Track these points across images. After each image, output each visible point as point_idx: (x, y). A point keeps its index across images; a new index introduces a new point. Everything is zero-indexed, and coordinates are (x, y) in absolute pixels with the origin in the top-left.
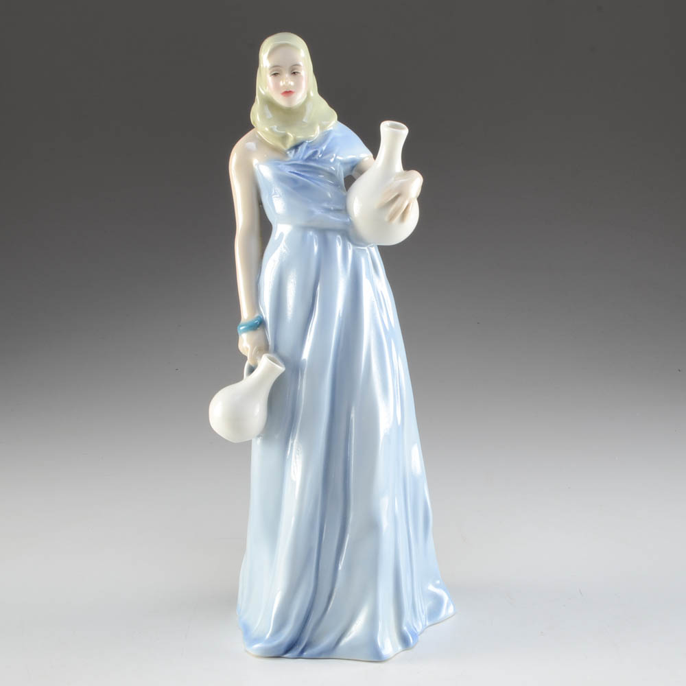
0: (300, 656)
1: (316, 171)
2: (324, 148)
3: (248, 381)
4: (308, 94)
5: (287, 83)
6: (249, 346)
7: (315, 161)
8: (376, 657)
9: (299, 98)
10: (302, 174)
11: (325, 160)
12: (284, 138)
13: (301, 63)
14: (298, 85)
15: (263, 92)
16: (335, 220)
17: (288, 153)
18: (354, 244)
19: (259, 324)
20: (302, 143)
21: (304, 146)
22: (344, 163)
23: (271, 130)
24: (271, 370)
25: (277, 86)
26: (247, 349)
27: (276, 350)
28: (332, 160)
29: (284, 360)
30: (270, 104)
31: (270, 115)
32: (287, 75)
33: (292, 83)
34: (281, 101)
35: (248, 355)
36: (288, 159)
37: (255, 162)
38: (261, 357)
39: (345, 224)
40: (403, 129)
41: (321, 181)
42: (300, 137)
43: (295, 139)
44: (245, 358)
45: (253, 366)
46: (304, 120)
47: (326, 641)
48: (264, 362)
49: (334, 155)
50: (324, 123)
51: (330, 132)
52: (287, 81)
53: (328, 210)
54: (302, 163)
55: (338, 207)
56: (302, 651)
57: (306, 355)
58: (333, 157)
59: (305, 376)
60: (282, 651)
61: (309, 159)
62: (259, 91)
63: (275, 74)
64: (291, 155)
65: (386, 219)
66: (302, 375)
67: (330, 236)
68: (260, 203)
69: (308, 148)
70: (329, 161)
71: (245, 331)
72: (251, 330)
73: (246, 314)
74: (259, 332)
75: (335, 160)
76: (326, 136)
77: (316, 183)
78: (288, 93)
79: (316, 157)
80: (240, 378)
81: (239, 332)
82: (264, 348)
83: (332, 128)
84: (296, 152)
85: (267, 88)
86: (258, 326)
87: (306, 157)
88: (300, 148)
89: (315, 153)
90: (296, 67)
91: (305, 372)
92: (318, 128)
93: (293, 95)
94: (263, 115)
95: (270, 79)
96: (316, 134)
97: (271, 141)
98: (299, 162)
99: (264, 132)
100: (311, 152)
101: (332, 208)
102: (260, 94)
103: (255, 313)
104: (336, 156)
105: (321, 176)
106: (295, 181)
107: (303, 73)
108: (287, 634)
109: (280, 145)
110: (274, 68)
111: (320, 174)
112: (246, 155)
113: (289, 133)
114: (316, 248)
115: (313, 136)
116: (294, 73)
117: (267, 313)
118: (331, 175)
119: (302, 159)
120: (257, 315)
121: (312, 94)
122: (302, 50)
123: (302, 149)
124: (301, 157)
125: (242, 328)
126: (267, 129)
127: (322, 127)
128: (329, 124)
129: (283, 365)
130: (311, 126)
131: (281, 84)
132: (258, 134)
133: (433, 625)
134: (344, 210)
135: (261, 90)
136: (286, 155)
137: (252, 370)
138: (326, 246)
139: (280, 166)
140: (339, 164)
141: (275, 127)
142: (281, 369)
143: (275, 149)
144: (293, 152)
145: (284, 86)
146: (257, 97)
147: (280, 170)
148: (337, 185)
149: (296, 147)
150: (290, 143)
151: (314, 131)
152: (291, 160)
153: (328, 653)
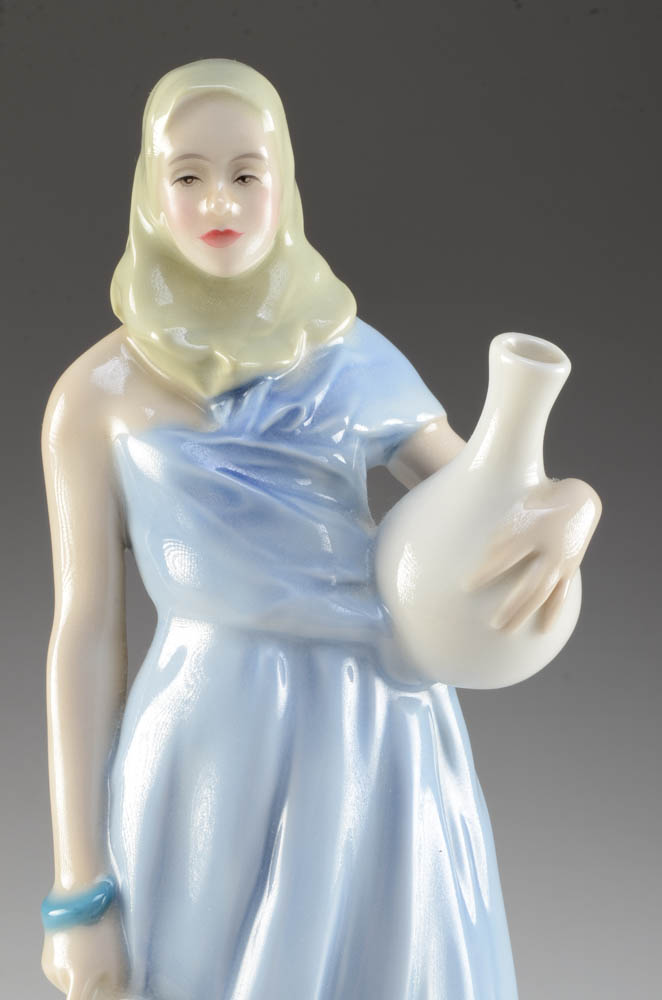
1: (290, 466)
2: (319, 399)
4: (279, 241)
5: (219, 206)
6: (70, 971)
7: (290, 438)
9: (252, 252)
10: (253, 476)
11: (317, 435)
12: (204, 365)
13: (264, 152)
14: (252, 212)
15: (148, 228)
16: (342, 613)
17: (213, 407)
18: (392, 683)
19: (105, 906)
20: (253, 383)
21: (262, 391)
22: (368, 441)
23: (168, 339)
25: (190, 213)
27: (150, 985)
28: (338, 437)
30: (166, 260)
31: (166, 297)
32: (220, 185)
33: (235, 208)
34: (200, 257)
35: (69, 989)
36: (212, 428)
37: (118, 428)
39: (372, 626)
40: (555, 361)
41: (305, 496)
42: (251, 365)
43: (235, 371)
46: (261, 315)
49: (347, 420)
50: (320, 322)
51: (334, 352)
52: (220, 201)
53: (323, 585)
54: (253, 443)
55: (352, 575)
58: (341, 426)
61: (277, 431)
62: (138, 221)
63: (185, 179)
64: (222, 414)
65: (495, 623)
67: (324, 660)
68: (126, 544)
69: (272, 397)
70: (331, 441)
71: (63, 923)
74: (105, 929)
75: (347, 436)
76: (322, 364)
77: (290, 504)
78: (221, 236)
79: (295, 427)
81: (45, 921)
83: (340, 340)
84: (236, 406)
85: (162, 214)
86: (103, 911)
87: (265, 425)
88: (247, 396)
89: (294, 413)
90: (251, 161)
92: (303, 337)
93: (238, 243)
94: (147, 295)
95: (171, 192)
96: (297, 355)
97: (163, 370)
98: (241, 440)
99: (147, 344)
100: (279, 411)
101: (334, 578)
102: (141, 231)
104: (352, 422)
105: (304, 483)
106: (230, 496)
107: (268, 180)
109: (190, 383)
110: (185, 161)
111: (302, 477)
112: (93, 404)
113: (218, 353)
114: (283, 692)
115: (286, 362)
116: (243, 178)
118: (334, 479)
119: (254, 430)
120: (100, 879)
121: (288, 240)
122: (267, 113)
123: (254, 400)
124: (250, 425)
125: (54, 913)
126: (154, 336)
127: (315, 336)
128: (334, 326)
130: (284, 334)
131: (204, 207)
132: (128, 345)
134: (368, 585)
135: (144, 220)
136: (208, 415)
138: (312, 690)
139: (187, 447)
140: (355, 446)
141: (180, 333)
143: (176, 395)
144: (228, 405)
145: (210, 215)
146: (132, 238)
147: (188, 459)
148: (348, 506)
149: (237, 393)
150: (221, 379)
151: (291, 347)
152: (220, 433)
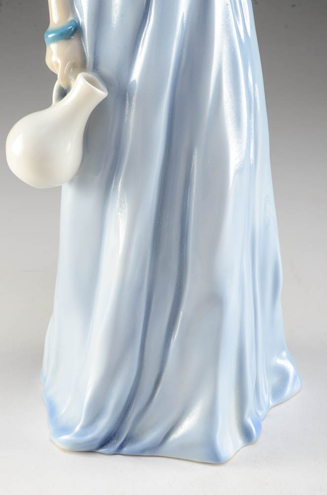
0: (118, 452)
3: (59, 108)
6: (59, 62)
8: (214, 458)
24: (89, 95)
26: (57, 64)
27: (95, 67)
29: (106, 82)
35: (58, 72)
38: (75, 77)
44: (54, 77)
45: (64, 87)
47: (150, 437)
48: (80, 84)
56: (122, 446)
57: (136, 75)
59: (134, 103)
60: (97, 446)
66: (130, 101)
71: (54, 40)
72: (62, 39)
73: (56, 17)
80: (47, 104)
81: (46, 40)
82: (80, 64)
86: (73, 34)
91: (134, 98)
103: (68, 17)
108: (103, 426)
117: (84, 18)
125: (50, 36)
129: (106, 90)
133: (279, 404)
137: (63, 93)
142: (102, 93)
153: (153, 451)
